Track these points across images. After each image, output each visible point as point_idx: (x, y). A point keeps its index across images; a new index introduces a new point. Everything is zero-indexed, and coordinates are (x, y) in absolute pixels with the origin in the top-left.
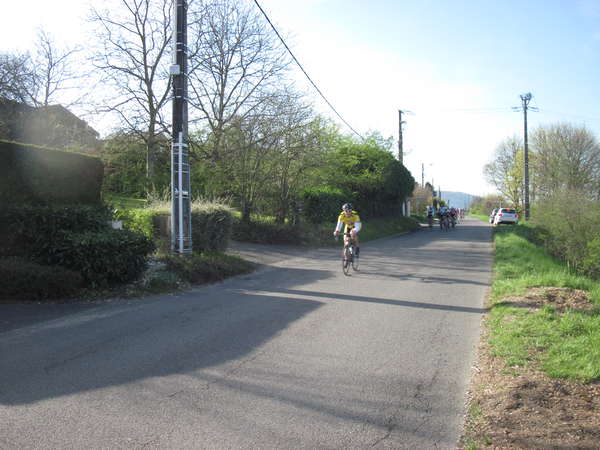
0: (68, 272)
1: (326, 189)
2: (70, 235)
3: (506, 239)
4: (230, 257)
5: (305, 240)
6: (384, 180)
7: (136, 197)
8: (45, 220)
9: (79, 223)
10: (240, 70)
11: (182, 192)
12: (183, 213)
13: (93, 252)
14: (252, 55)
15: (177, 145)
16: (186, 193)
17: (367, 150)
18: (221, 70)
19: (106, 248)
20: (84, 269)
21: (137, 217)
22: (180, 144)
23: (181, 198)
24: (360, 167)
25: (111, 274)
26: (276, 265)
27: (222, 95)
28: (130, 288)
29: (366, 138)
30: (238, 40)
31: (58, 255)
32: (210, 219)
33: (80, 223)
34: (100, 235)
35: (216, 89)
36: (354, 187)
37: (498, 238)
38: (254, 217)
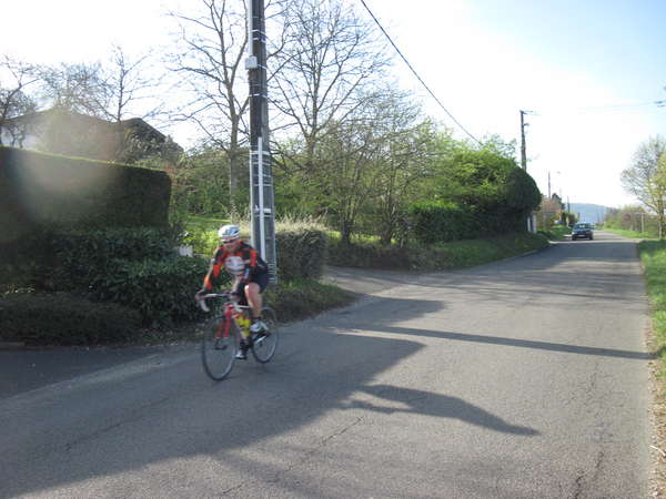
0: (122, 311)
1: (439, 204)
2: (125, 266)
3: (656, 257)
4: (325, 286)
5: (415, 262)
6: (506, 190)
7: (217, 217)
8: (96, 247)
9: (137, 251)
10: (336, 68)
11: (263, 210)
12: (266, 235)
13: (155, 286)
14: (349, 49)
15: (256, 152)
16: (268, 210)
17: (486, 157)
18: (313, 68)
19: (168, 279)
20: (143, 305)
21: (211, 241)
22: (260, 152)
23: (262, 216)
24: (478, 177)
25: (176, 310)
26: (379, 294)
27: (315, 98)
28: (201, 328)
29: (484, 142)
30: (332, 32)
31: (112, 289)
32: (300, 241)
33: (139, 249)
34: (162, 263)
35: (307, 91)
36: (471, 199)
37: (646, 256)
38: (355, 237)
